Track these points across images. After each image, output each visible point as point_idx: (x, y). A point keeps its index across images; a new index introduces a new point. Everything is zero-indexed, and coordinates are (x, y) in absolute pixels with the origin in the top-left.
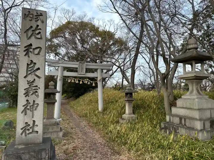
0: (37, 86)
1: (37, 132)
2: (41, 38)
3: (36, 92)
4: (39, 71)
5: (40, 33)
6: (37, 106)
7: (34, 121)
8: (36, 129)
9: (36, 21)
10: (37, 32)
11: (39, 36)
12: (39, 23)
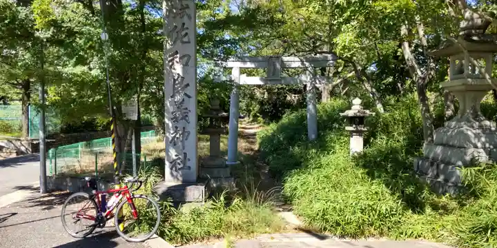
0: (186, 109)
1: (189, 168)
2: (189, 42)
3: (187, 116)
4: (188, 87)
5: (186, 34)
6: (188, 136)
7: (185, 154)
8: (188, 164)
9: (181, 18)
10: (183, 33)
11: (185, 39)
12: (185, 19)
